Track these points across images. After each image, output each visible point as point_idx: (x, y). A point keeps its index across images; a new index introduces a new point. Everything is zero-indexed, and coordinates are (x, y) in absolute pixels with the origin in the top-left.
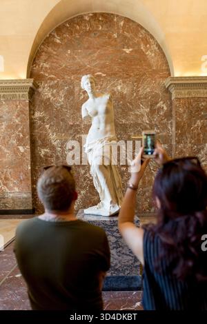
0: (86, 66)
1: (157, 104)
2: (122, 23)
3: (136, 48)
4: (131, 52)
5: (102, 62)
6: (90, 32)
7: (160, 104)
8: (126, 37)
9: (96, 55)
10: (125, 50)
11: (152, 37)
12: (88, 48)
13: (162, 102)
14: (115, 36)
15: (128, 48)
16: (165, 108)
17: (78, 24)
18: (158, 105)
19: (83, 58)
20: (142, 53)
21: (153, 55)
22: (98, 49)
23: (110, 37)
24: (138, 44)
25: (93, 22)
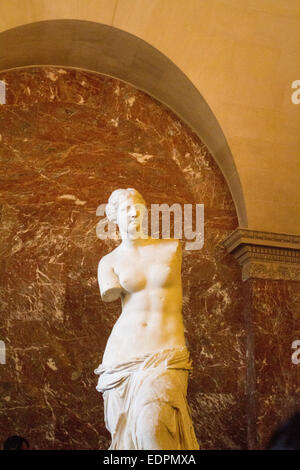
0: (38, 175)
1: (207, 285)
2: (131, 101)
3: (161, 155)
4: (150, 161)
5: (78, 173)
6: (55, 104)
7: (215, 288)
8: (139, 130)
9: (65, 155)
10: (134, 155)
11: (197, 140)
12: (47, 137)
13: (218, 284)
14: (115, 123)
15: (143, 153)
16: (227, 300)
17: (29, 84)
18: (211, 290)
19: (33, 156)
20: (174, 169)
21: (198, 175)
22: (71, 142)
23: (101, 124)
24: (166, 147)
25: (65, 87)
